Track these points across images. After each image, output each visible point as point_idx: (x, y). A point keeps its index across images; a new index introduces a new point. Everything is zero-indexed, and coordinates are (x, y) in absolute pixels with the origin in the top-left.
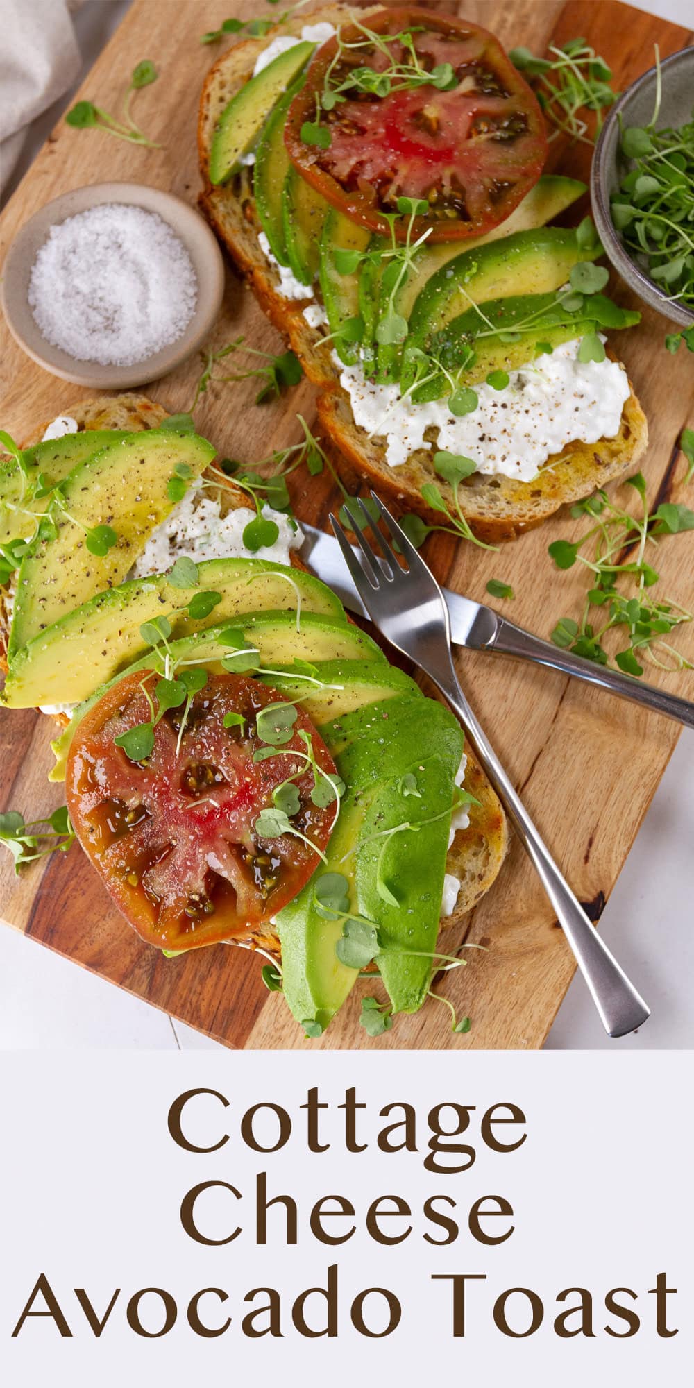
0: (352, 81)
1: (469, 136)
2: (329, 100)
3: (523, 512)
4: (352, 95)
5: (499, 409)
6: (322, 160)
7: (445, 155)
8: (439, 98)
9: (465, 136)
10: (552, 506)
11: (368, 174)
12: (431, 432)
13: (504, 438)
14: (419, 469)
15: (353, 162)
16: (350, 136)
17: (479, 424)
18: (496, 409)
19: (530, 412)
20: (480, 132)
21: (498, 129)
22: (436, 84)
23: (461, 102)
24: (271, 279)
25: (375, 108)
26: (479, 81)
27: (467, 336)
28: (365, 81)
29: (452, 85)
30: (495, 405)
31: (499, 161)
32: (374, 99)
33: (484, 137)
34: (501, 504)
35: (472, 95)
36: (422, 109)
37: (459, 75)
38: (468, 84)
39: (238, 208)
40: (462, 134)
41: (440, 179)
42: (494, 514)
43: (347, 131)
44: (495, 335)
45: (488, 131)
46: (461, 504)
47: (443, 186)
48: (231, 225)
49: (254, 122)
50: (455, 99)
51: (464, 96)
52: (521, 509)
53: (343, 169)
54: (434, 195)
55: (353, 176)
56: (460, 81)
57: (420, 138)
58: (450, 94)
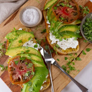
2: (58, 5)
3: (63, 53)
4: (61, 5)
9: (71, 13)
12: (57, 42)
13: (64, 45)
14: (54, 45)
17: (62, 43)
19: (67, 43)
21: (74, 13)
23: (71, 10)
24: (46, 21)
25: (62, 7)
27: (63, 33)
30: (64, 41)
31: (73, 17)
36: (67, 9)
42: (60, 52)
43: (59, 9)
44: (66, 34)
46: (57, 50)
47: (66, 17)
48: (44, 14)
53: (57, 13)
56: (72, 7)
57: (66, 12)
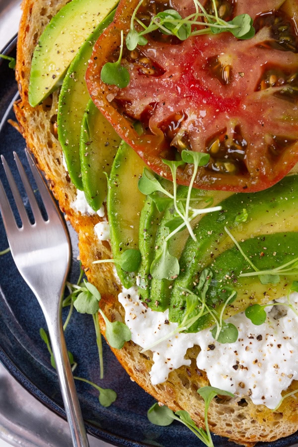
0: (156, 22)
1: (257, 89)
2: (134, 41)
3: (265, 434)
4: (156, 37)
5: (254, 341)
6: (119, 98)
7: (232, 105)
8: (234, 46)
9: (253, 88)
10: (292, 429)
11: (159, 117)
13: (254, 369)
14: (179, 383)
15: (147, 102)
16: (148, 76)
17: (236, 352)
18: (251, 340)
19: (282, 347)
20: (268, 86)
21: (285, 84)
22: (234, 33)
23: (255, 53)
24: (69, 194)
25: (174, 51)
26: (274, 33)
27: (230, 276)
28: (167, 25)
29: (249, 35)
30: (252, 338)
31: (282, 117)
32: (175, 41)
33: (271, 90)
34: (246, 423)
35: (267, 46)
36: (216, 57)
37: (257, 25)
38: (264, 35)
39: (47, 124)
40: (252, 85)
41: (225, 130)
42: (239, 432)
43: (145, 71)
44: (257, 276)
45: (275, 85)
46: (211, 420)
47: (227, 137)
48: (38, 138)
49: (73, 51)
50: (250, 49)
51: (258, 46)
52: (264, 430)
54: (215, 145)
55: (146, 116)
56: (257, 31)
57: (208, 83)
58: (245, 44)
